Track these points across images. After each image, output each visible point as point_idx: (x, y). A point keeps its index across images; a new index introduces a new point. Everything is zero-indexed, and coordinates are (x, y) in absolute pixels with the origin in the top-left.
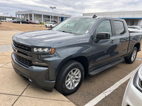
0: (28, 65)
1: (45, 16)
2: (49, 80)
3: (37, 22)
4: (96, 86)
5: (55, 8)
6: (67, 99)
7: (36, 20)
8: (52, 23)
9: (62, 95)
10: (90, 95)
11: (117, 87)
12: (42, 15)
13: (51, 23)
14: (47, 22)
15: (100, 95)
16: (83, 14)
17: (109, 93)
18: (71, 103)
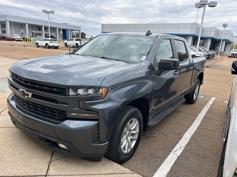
0: (56, 119)
1: (32, 26)
2: (99, 141)
3: (17, 36)
4: (158, 142)
5: (53, 12)
6: (127, 170)
7: (13, 33)
8: (49, 40)
9: (117, 164)
10: (156, 158)
11: (187, 141)
12: (27, 25)
13: (47, 40)
14: (38, 36)
15: (169, 157)
16: (102, 25)
17: (181, 151)
18: (136, 175)
